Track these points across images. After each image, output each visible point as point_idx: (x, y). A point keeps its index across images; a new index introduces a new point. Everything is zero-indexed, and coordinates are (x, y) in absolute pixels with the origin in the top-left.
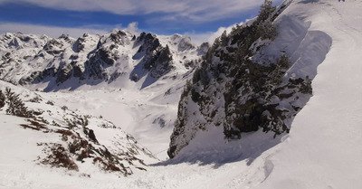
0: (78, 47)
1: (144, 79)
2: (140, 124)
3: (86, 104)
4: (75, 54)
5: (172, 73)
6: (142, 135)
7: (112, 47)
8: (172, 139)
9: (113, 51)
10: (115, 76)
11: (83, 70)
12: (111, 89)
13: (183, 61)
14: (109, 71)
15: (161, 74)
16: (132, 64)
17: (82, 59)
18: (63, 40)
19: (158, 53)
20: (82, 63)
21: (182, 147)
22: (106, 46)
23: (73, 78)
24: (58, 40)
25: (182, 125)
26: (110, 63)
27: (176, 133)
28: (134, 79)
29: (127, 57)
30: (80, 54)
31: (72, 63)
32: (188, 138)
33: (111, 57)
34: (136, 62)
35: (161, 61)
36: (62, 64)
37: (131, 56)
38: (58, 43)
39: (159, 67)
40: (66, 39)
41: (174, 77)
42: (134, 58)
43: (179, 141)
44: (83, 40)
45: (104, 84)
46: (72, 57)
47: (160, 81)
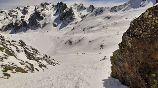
0: (25, 12)
1: (60, 25)
2: (58, 45)
4: (23, 15)
5: (74, 21)
6: (58, 51)
7: (42, 10)
9: (43, 12)
10: (45, 25)
11: (28, 23)
12: (43, 31)
13: (80, 16)
14: (41, 22)
15: (69, 22)
16: (53, 18)
17: (27, 18)
18: (17, 9)
19: (67, 12)
20: (27, 19)
22: (39, 10)
23: (23, 27)
24: (15, 10)
26: (42, 18)
28: (55, 25)
29: (50, 15)
30: (25, 15)
31: (22, 20)
33: (41, 15)
34: (56, 17)
35: (68, 16)
36: (16, 21)
37: (52, 15)
38: (15, 11)
39: (68, 19)
40: (19, 9)
41: (76, 23)
42: (54, 15)
44: (27, 8)
45: (39, 29)
46: (22, 17)
47: (69, 26)
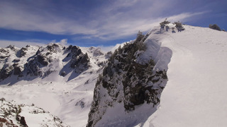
0: (21, 53)
1: (70, 74)
2: (65, 107)
3: (21, 95)
4: (17, 58)
5: (89, 70)
6: (67, 116)
7: (48, 54)
8: (90, 116)
9: (48, 56)
10: (48, 73)
11: (22, 69)
12: (44, 82)
13: (97, 62)
14: (43, 70)
15: (82, 70)
16: (62, 64)
17: (23, 62)
18: (9, 49)
19: (81, 58)
20: (23, 65)
21: (97, 121)
22: (43, 53)
23: (12, 76)
24: (6, 49)
25: (97, 104)
26: (46, 64)
27: (92, 111)
28: (62, 74)
29: (58, 60)
30: (21, 59)
31: (14, 65)
32: (101, 114)
33: (46, 60)
34: (65, 64)
35: (82, 63)
36: (6, 66)
37: (61, 60)
38: (5, 51)
39: (81, 66)
40: (12, 48)
41: (91, 73)
42: (63, 61)
43: (95, 116)
44: (25, 49)
45: (39, 79)
46: (15, 61)
47: (81, 75)
